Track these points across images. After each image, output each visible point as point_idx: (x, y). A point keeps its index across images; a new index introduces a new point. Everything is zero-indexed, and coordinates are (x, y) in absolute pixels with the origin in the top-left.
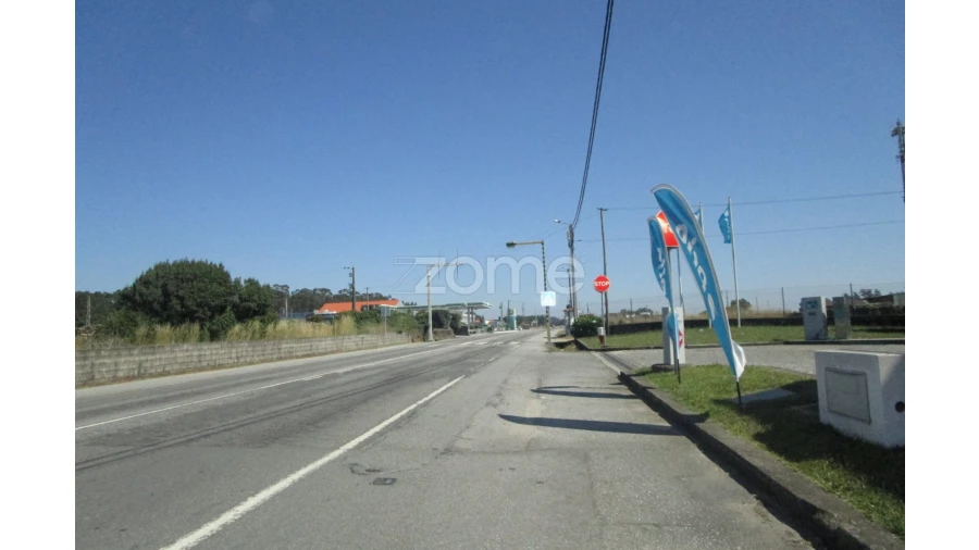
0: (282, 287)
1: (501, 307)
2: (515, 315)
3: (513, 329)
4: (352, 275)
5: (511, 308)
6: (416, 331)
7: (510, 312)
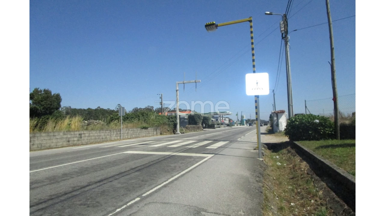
0: (151, 107)
1: (237, 115)
2: (245, 118)
3: (243, 125)
4: (161, 98)
5: (243, 115)
6: (167, 127)
7: (242, 117)
